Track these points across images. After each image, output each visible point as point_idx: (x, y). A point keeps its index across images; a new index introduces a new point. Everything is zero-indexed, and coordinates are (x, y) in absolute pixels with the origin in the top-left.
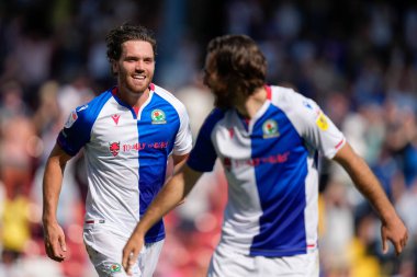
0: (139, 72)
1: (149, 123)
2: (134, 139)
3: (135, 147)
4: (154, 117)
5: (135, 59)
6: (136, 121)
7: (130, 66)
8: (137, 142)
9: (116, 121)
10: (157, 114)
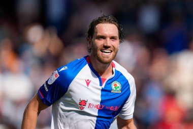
0: (106, 47)
1: (110, 91)
2: (97, 101)
3: (97, 106)
4: (113, 87)
5: (104, 37)
6: (101, 88)
7: (100, 43)
8: (99, 103)
9: (88, 84)
10: (115, 85)
